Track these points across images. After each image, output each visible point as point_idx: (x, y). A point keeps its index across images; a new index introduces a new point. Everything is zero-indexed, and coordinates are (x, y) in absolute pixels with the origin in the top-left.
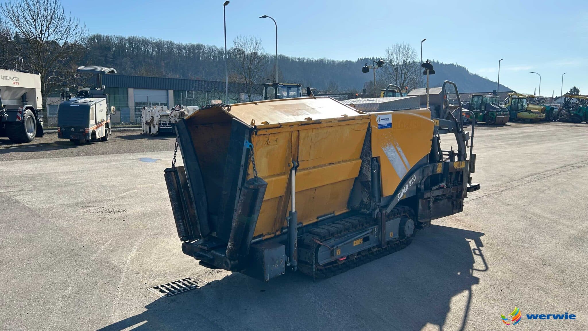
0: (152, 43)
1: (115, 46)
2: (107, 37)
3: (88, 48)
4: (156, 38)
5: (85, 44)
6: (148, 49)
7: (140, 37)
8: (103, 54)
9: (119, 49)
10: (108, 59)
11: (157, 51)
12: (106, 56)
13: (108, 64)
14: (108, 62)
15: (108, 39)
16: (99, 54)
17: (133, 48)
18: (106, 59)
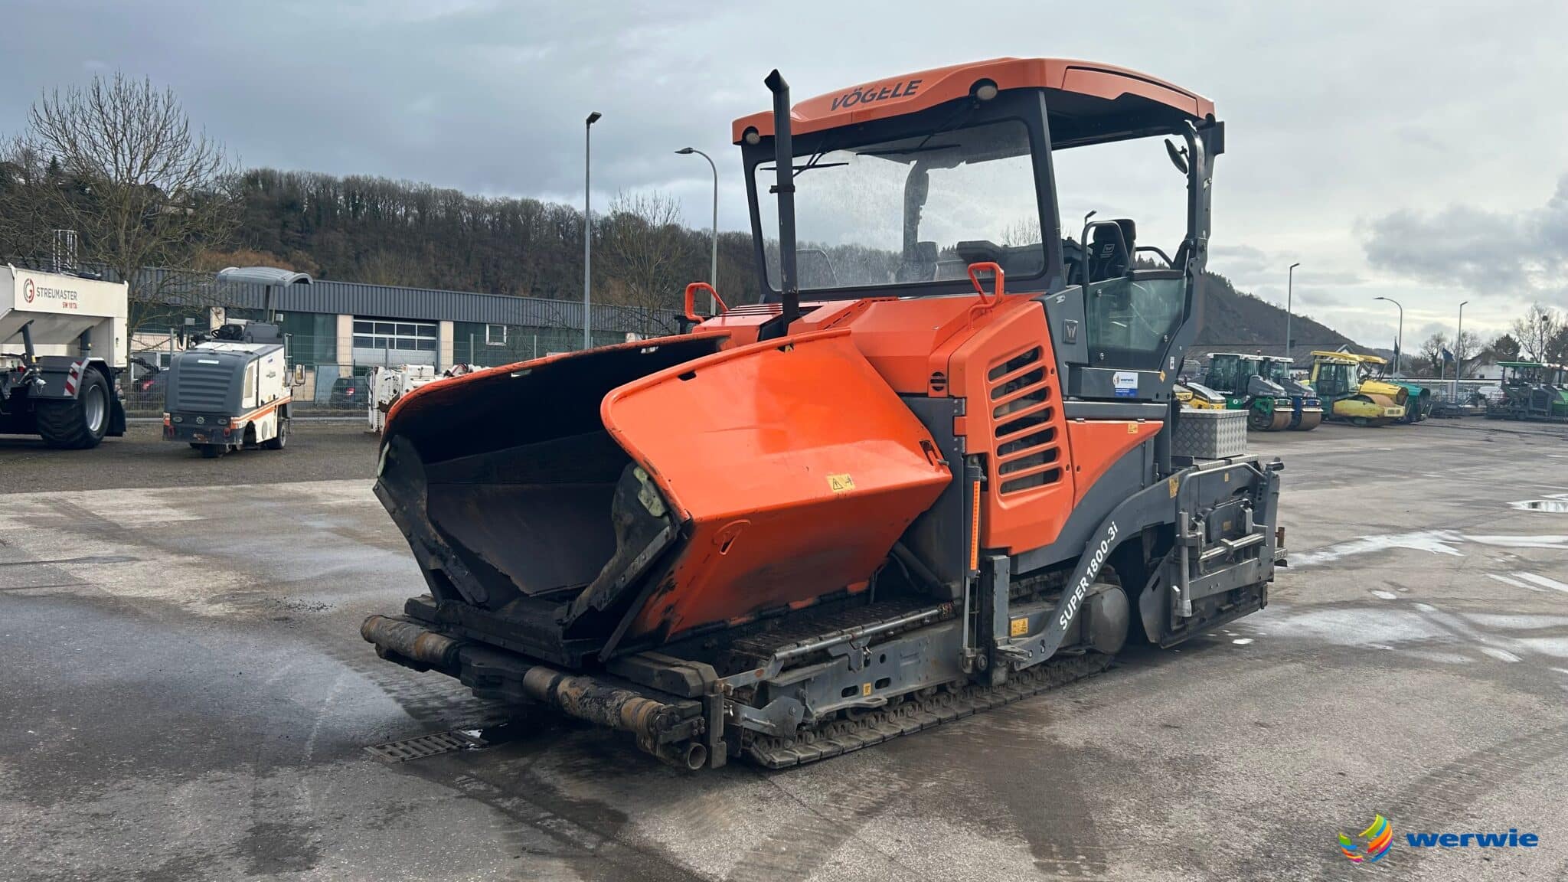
0: (404, 196)
1: (309, 201)
2: (288, 176)
3: (240, 205)
4: (417, 183)
5: (232, 193)
6: (394, 210)
7: (375, 178)
8: (278, 221)
9: (319, 209)
10: (291, 232)
11: (418, 217)
12: (285, 225)
13: (287, 245)
14: (288, 239)
15: (291, 181)
16: (265, 219)
17: (357, 208)
18: (283, 233)
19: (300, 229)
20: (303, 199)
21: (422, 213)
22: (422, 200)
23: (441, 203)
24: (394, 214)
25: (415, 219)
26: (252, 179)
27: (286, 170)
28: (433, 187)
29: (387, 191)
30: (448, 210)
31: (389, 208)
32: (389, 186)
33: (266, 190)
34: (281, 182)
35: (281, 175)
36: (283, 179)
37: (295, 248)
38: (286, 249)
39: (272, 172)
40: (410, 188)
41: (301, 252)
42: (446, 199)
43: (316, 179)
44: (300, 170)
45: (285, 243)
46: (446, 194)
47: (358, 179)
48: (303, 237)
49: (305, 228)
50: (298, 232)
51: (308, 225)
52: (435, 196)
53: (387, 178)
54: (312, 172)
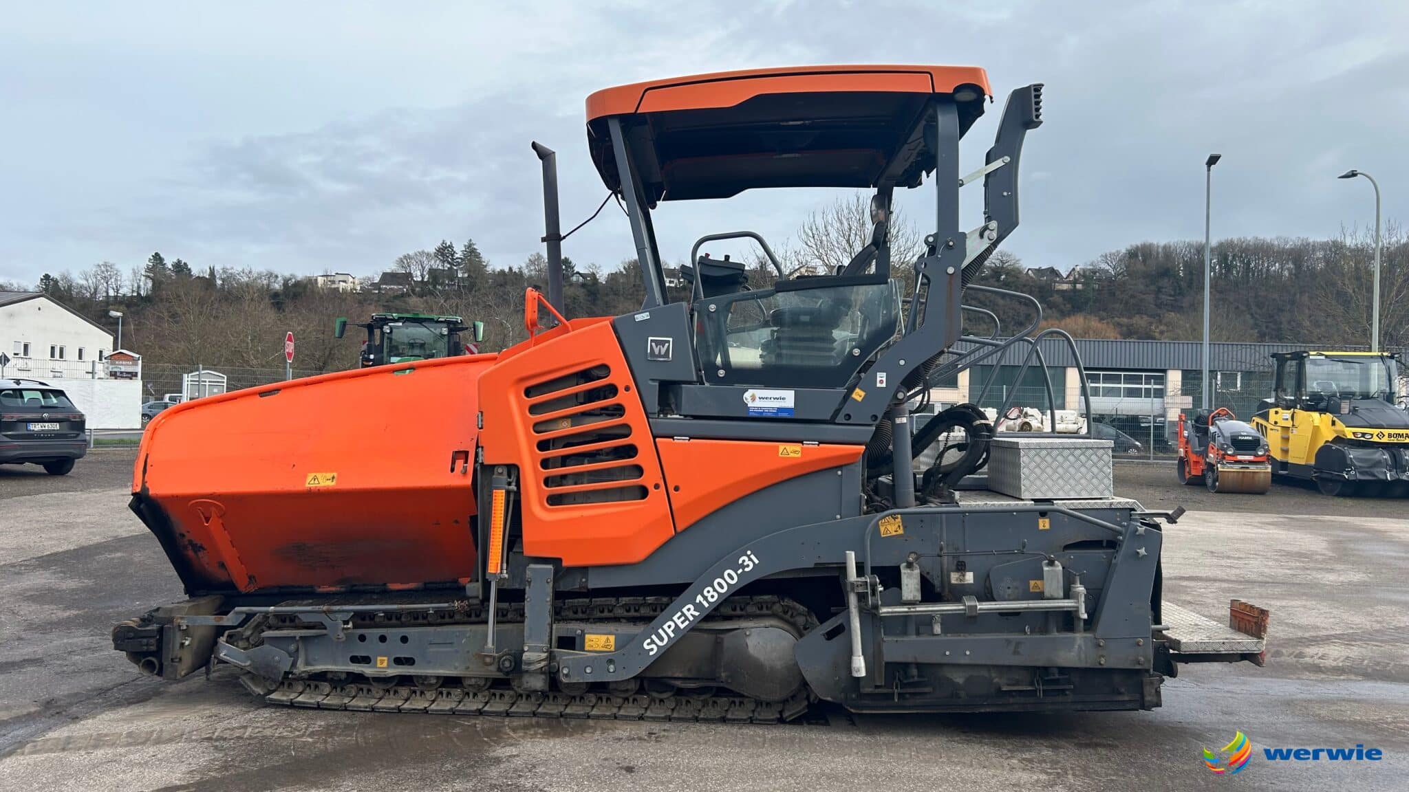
0: (1278, 252)
1: (1184, 266)
2: (1165, 247)
3: (1120, 277)
4: (1294, 238)
5: (1114, 268)
6: (1268, 267)
7: (1249, 239)
8: (1153, 287)
9: (1191, 273)
10: (1163, 296)
11: (1294, 271)
12: (1159, 290)
13: (1160, 308)
14: (1161, 303)
15: (1168, 252)
16: (1142, 287)
17: (1229, 268)
18: (1157, 298)
19: (1173, 293)
20: (1179, 264)
21: (1298, 265)
22: (1298, 255)
23: (1320, 254)
24: (1268, 270)
25: (1290, 274)
26: (1132, 254)
27: (1162, 243)
28: (1311, 240)
29: (1263, 250)
30: (1327, 262)
31: (1263, 265)
32: (1262, 245)
33: (1144, 261)
34: (1158, 253)
35: (1158, 247)
36: (1160, 250)
37: (1168, 311)
38: (1159, 312)
39: (1151, 245)
40: (1287, 243)
41: (1173, 314)
42: (1325, 250)
43: (1190, 245)
44: (1176, 240)
45: (1159, 306)
46: (1323, 246)
47: (1232, 241)
48: (1175, 300)
49: (1178, 291)
50: (1171, 295)
51: (1180, 289)
52: (1313, 250)
53: (1261, 237)
54: (1187, 240)
